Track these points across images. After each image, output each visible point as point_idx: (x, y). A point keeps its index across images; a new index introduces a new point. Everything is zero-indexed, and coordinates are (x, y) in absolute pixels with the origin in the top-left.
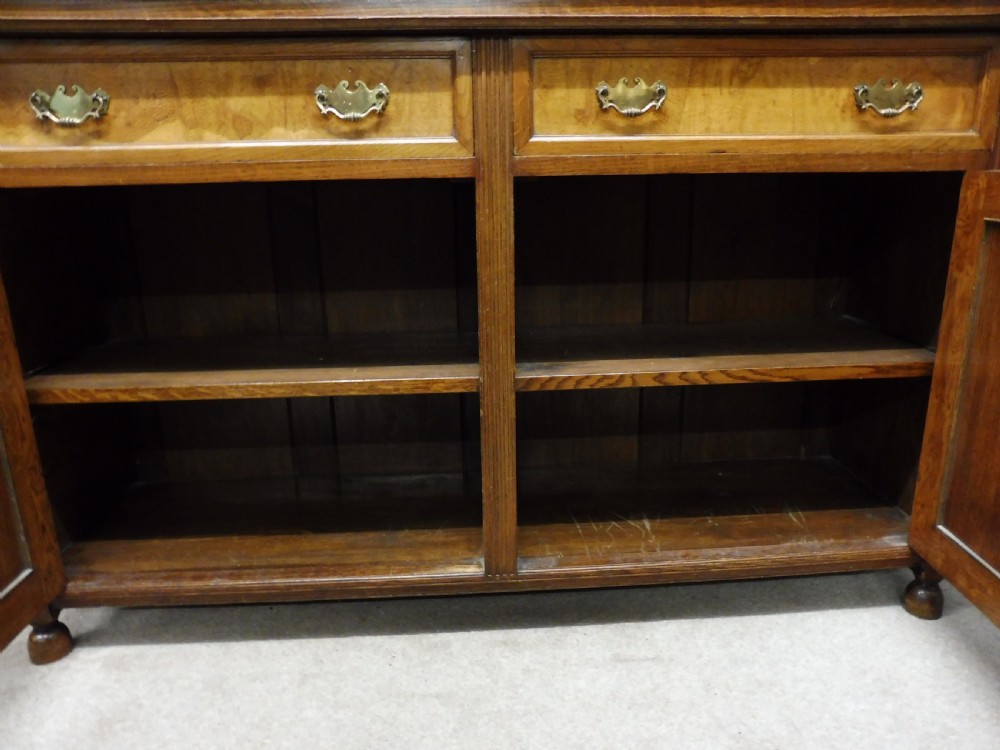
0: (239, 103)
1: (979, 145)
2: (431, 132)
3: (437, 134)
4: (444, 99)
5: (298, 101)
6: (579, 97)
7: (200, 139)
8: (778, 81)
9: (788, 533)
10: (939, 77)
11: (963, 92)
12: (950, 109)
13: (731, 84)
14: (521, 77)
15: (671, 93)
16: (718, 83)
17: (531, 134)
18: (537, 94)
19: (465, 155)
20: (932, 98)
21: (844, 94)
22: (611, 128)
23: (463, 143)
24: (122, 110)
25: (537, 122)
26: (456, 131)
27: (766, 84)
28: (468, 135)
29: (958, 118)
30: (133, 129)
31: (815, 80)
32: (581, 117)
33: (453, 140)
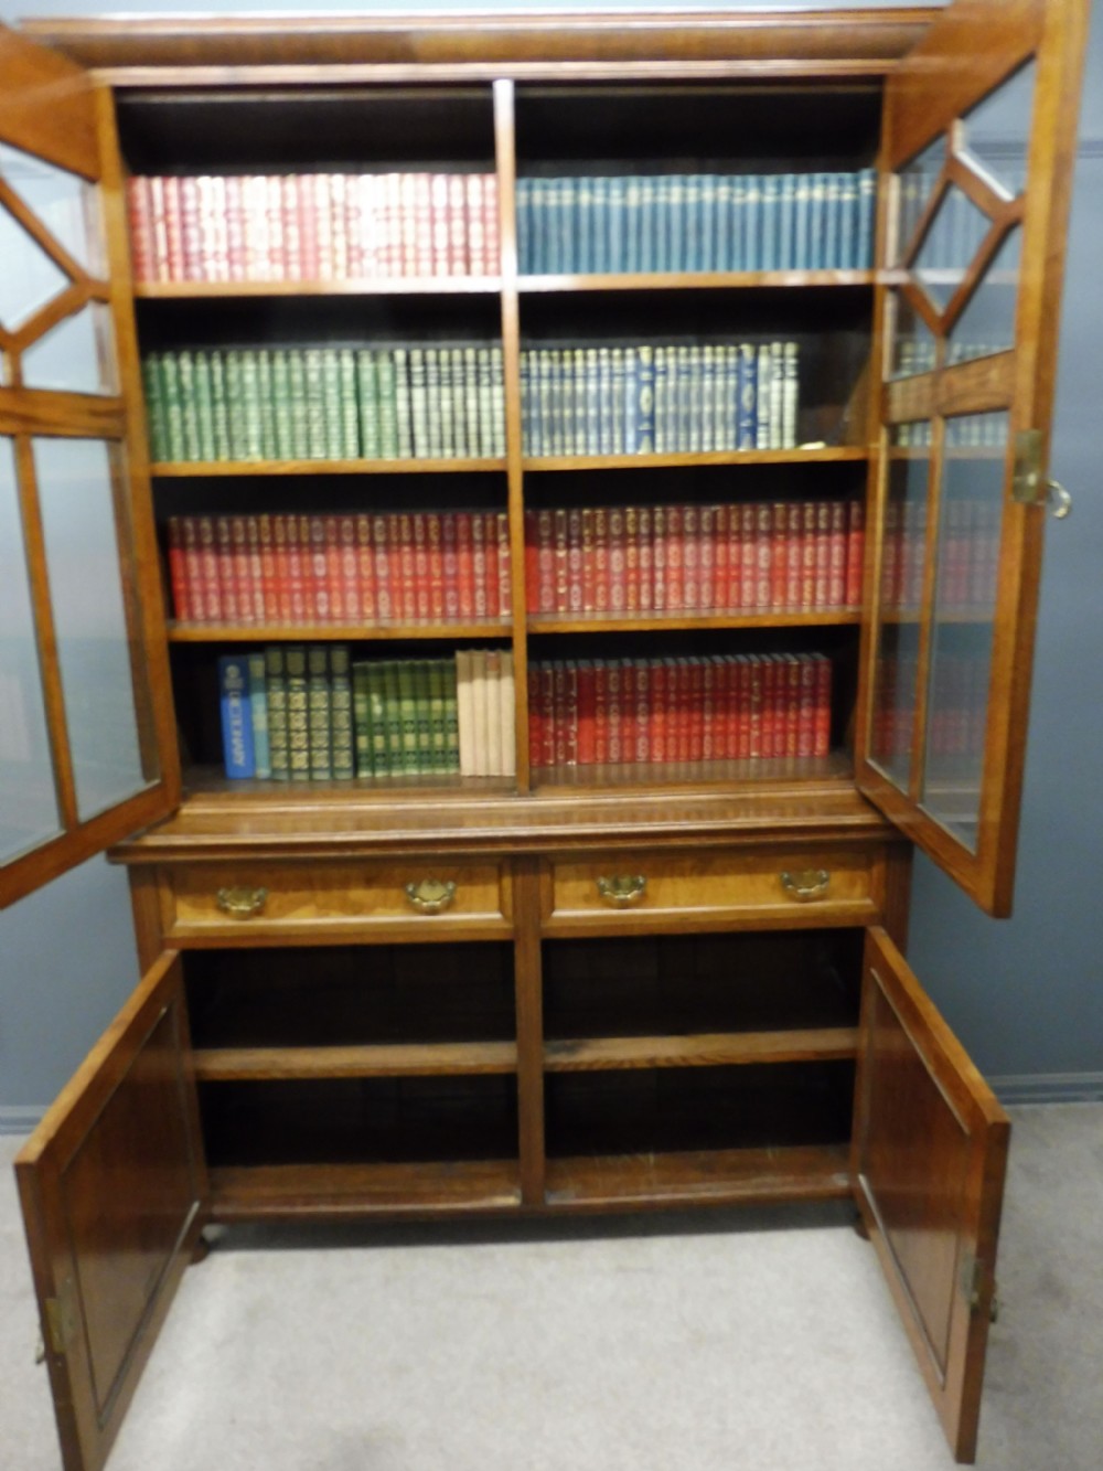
0: (357, 894)
1: (874, 909)
2: (485, 909)
3: (489, 911)
4: (493, 890)
5: (394, 893)
6: (585, 887)
7: (327, 915)
8: (724, 872)
9: (759, 1169)
10: (842, 865)
11: (861, 875)
12: (852, 884)
13: (691, 875)
14: (545, 878)
15: (651, 883)
16: (682, 874)
17: (552, 908)
18: (558, 886)
19: (507, 926)
20: (838, 878)
21: (772, 878)
22: (610, 905)
23: (505, 917)
24: (275, 899)
25: (558, 902)
26: (501, 909)
27: (716, 873)
28: (509, 912)
29: (858, 890)
30: (284, 910)
31: (750, 870)
32: (587, 900)
33: (497, 916)
